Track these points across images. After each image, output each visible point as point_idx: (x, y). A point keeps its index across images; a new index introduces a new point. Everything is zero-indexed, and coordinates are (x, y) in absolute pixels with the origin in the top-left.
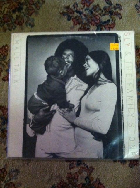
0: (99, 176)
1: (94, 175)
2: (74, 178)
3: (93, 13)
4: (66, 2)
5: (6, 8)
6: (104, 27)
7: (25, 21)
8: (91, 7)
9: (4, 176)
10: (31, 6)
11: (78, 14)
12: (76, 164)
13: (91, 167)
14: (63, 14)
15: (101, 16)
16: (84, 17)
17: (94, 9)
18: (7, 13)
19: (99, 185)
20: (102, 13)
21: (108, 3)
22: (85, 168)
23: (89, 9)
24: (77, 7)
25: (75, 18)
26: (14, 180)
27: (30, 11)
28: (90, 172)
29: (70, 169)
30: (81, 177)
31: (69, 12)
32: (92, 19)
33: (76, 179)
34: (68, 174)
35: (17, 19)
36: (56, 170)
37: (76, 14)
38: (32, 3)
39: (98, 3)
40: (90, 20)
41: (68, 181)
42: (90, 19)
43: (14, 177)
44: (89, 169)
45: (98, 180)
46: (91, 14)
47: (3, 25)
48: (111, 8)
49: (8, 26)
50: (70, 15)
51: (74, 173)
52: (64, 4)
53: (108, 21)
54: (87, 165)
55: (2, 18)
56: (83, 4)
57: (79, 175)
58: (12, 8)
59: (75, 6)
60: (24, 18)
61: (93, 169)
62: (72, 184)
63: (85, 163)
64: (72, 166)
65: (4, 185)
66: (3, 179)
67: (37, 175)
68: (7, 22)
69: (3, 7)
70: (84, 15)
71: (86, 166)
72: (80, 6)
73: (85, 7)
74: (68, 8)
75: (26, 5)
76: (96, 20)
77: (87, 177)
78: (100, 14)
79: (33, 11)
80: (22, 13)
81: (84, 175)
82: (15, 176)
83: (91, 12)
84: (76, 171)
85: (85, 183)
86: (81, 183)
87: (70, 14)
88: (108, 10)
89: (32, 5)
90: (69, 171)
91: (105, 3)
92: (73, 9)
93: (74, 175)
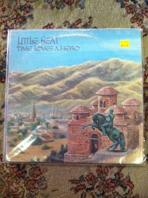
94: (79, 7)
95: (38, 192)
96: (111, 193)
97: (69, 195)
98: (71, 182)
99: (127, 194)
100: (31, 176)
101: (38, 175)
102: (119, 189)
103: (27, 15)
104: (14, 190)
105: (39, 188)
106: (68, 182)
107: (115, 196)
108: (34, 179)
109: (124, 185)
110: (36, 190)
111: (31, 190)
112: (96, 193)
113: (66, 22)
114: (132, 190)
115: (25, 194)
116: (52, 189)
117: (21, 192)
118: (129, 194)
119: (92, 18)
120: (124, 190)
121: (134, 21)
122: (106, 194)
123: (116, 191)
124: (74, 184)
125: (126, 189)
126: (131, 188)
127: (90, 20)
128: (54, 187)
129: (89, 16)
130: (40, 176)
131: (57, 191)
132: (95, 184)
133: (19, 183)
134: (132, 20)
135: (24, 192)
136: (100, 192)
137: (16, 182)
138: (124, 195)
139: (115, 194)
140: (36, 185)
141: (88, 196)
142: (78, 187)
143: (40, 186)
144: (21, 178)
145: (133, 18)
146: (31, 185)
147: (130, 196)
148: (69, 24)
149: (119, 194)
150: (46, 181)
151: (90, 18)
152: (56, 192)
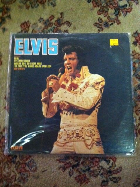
94: (51, 5)
95: (29, 174)
96: (96, 168)
97: (58, 174)
98: (58, 161)
99: (110, 167)
100: (21, 160)
101: (27, 159)
102: (103, 163)
103: (5, 16)
104: (6, 175)
105: (30, 170)
106: (56, 161)
107: (100, 170)
108: (24, 163)
109: (107, 159)
110: (27, 172)
111: (22, 173)
112: (81, 169)
113: (41, 19)
114: (115, 163)
115: (17, 178)
116: (41, 170)
117: (13, 176)
118: (113, 167)
119: (64, 13)
120: (108, 164)
121: (101, 13)
122: (92, 169)
123: (101, 165)
124: (62, 163)
125: (109, 162)
126: (114, 161)
127: (62, 16)
128: (43, 168)
129: (61, 12)
130: (29, 159)
131: (46, 171)
132: (80, 160)
133: (10, 167)
134: (99, 12)
135: (16, 176)
136: (85, 167)
137: (7, 167)
138: (108, 168)
139: (100, 168)
140: (27, 168)
141: (75, 173)
142: (65, 166)
143: (31, 169)
144: (12, 163)
145: (99, 10)
146: (22, 169)
147: (114, 168)
148: (44, 20)
149: (104, 167)
150: (36, 163)
151: (62, 13)
152: (46, 173)
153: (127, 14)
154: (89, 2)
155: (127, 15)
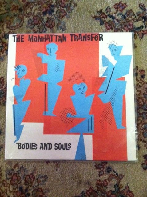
0: (128, 183)
1: (123, 183)
2: (104, 185)
3: (126, 18)
4: (99, 5)
5: (37, 10)
6: (138, 34)
7: (56, 24)
8: (124, 12)
9: (32, 182)
10: (63, 9)
11: (111, 19)
12: (105, 172)
13: (121, 175)
14: (96, 18)
15: (134, 22)
16: (116, 22)
17: (127, 14)
18: (37, 15)
19: (128, 193)
20: (135, 18)
21: (141, 9)
22: (114, 175)
23: (122, 14)
24: (110, 11)
25: (107, 23)
26: (42, 186)
27: (61, 14)
28: (119, 179)
29: (100, 176)
30: (110, 184)
31: (102, 17)
32: (125, 24)
33: (105, 186)
34: (97, 180)
35: (47, 21)
36: (85, 176)
37: (109, 19)
38: (63, 5)
39: (131, 8)
40: (123, 26)
41: (97, 187)
42: (123, 24)
43: (43, 183)
44: (119, 176)
45: (127, 187)
46: (124, 18)
47: (33, 27)
48: (145, 13)
49: (38, 29)
50: (102, 20)
51: (104, 180)
52: (96, 7)
53: (142, 27)
54: (117, 172)
55: (32, 20)
56: (116, 8)
57: (109, 182)
58: (42, 10)
59: (108, 10)
60: (55, 21)
61: (123, 176)
62: (101, 191)
63: (115, 171)
64: (102, 173)
65: (32, 190)
66: (31, 184)
67: (66, 181)
68: (37, 24)
69: (34, 9)
70: (116, 20)
71: (115, 174)
72: (113, 10)
73: (118, 11)
74: (101, 12)
75: (58, 8)
76: (129, 25)
77: (116, 184)
78: (133, 19)
79: (65, 13)
80: (53, 15)
81: (114, 182)
82: (43, 181)
83: (125, 17)
84: (105, 178)
85: (114, 190)
86: (111, 191)
87: (102, 18)
88: (141, 16)
89: (63, 7)
90: (99, 177)
91: (139, 8)
92: (105, 13)
93: (103, 182)
153: (143, 36)
154: (102, 25)
155: (143, 38)
